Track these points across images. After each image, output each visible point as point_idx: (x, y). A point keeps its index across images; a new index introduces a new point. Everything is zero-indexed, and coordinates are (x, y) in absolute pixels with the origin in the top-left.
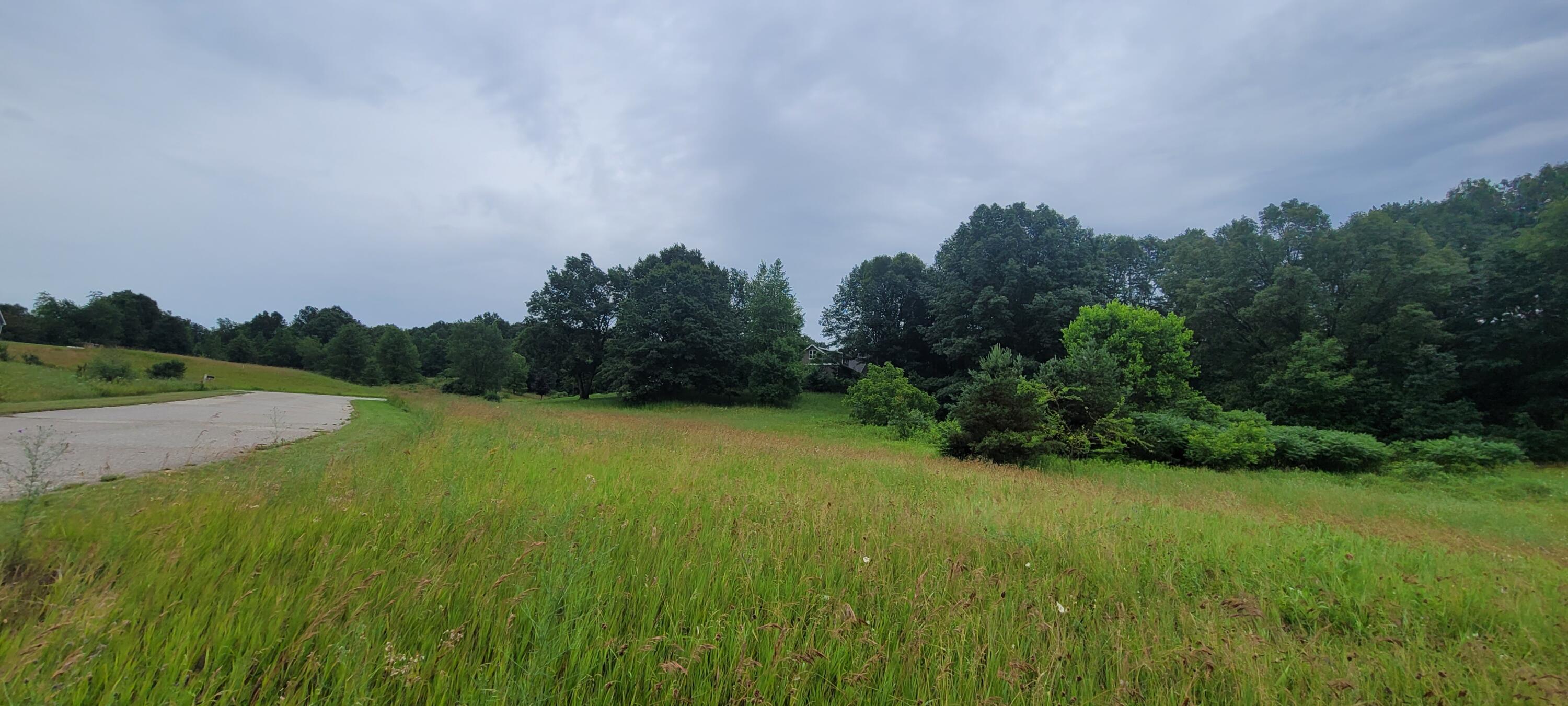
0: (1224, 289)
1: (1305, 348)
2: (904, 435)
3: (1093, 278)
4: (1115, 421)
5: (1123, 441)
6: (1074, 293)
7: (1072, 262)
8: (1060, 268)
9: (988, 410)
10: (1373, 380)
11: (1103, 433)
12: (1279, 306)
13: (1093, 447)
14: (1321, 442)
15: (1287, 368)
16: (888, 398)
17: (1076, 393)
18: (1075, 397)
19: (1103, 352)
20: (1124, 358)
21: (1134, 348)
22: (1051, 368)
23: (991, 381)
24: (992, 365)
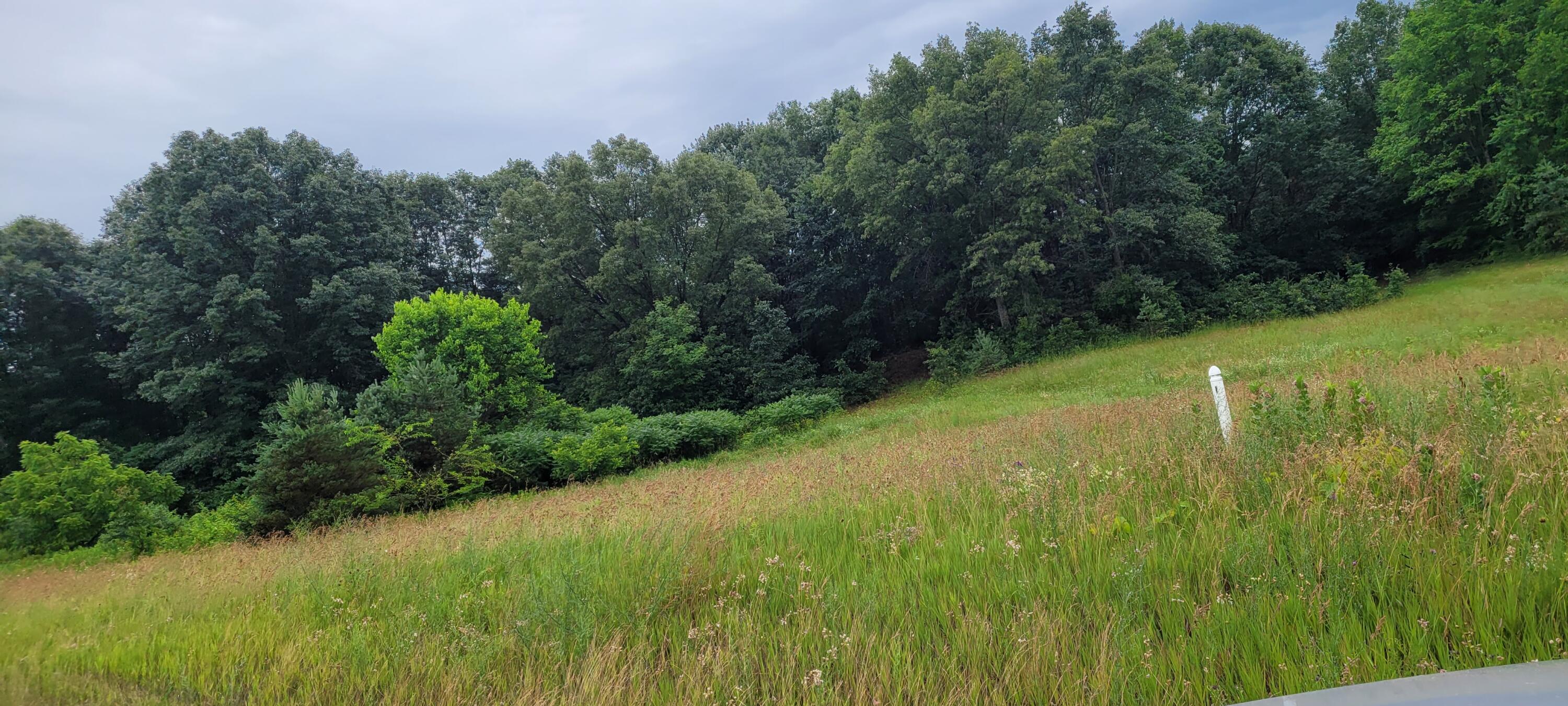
0: (566, 253)
1: (660, 319)
3: (394, 246)
4: (470, 453)
5: (483, 474)
6: (373, 274)
7: (358, 224)
8: (345, 235)
9: (306, 475)
10: (724, 347)
11: (458, 470)
12: (628, 270)
13: (451, 489)
14: (681, 428)
15: (646, 345)
17: (423, 429)
18: (421, 434)
19: (437, 364)
20: (464, 367)
21: (475, 352)
22: (373, 397)
23: (303, 433)
24: (297, 410)
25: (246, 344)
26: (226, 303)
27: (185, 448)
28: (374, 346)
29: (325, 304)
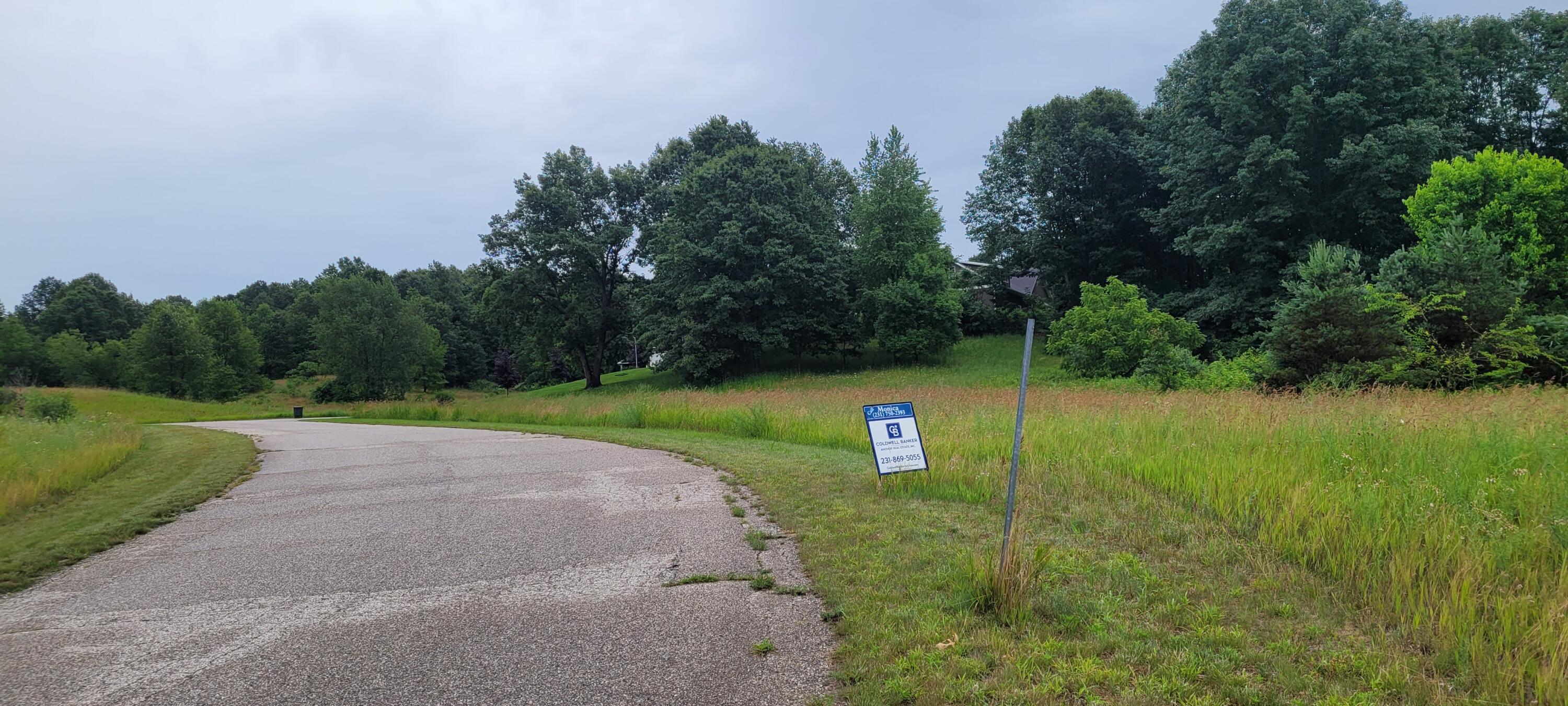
2: (1168, 385)
3: (1438, 100)
4: (1508, 333)
5: (1523, 359)
6: (1410, 132)
7: (1400, 78)
8: (1384, 91)
11: (1491, 351)
13: (1480, 371)
16: (1123, 333)
17: (1453, 301)
18: (1451, 307)
19: (1477, 231)
20: (1510, 236)
21: (1525, 220)
22: (1399, 264)
23: (1322, 295)
24: (1317, 272)
25: (1273, 203)
26: (1257, 164)
27: (1210, 300)
28: (1404, 209)
29: (1355, 165)
